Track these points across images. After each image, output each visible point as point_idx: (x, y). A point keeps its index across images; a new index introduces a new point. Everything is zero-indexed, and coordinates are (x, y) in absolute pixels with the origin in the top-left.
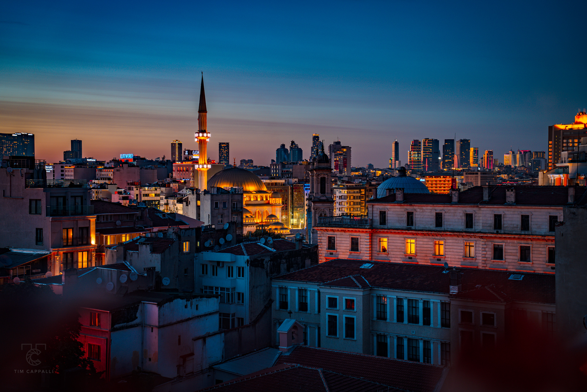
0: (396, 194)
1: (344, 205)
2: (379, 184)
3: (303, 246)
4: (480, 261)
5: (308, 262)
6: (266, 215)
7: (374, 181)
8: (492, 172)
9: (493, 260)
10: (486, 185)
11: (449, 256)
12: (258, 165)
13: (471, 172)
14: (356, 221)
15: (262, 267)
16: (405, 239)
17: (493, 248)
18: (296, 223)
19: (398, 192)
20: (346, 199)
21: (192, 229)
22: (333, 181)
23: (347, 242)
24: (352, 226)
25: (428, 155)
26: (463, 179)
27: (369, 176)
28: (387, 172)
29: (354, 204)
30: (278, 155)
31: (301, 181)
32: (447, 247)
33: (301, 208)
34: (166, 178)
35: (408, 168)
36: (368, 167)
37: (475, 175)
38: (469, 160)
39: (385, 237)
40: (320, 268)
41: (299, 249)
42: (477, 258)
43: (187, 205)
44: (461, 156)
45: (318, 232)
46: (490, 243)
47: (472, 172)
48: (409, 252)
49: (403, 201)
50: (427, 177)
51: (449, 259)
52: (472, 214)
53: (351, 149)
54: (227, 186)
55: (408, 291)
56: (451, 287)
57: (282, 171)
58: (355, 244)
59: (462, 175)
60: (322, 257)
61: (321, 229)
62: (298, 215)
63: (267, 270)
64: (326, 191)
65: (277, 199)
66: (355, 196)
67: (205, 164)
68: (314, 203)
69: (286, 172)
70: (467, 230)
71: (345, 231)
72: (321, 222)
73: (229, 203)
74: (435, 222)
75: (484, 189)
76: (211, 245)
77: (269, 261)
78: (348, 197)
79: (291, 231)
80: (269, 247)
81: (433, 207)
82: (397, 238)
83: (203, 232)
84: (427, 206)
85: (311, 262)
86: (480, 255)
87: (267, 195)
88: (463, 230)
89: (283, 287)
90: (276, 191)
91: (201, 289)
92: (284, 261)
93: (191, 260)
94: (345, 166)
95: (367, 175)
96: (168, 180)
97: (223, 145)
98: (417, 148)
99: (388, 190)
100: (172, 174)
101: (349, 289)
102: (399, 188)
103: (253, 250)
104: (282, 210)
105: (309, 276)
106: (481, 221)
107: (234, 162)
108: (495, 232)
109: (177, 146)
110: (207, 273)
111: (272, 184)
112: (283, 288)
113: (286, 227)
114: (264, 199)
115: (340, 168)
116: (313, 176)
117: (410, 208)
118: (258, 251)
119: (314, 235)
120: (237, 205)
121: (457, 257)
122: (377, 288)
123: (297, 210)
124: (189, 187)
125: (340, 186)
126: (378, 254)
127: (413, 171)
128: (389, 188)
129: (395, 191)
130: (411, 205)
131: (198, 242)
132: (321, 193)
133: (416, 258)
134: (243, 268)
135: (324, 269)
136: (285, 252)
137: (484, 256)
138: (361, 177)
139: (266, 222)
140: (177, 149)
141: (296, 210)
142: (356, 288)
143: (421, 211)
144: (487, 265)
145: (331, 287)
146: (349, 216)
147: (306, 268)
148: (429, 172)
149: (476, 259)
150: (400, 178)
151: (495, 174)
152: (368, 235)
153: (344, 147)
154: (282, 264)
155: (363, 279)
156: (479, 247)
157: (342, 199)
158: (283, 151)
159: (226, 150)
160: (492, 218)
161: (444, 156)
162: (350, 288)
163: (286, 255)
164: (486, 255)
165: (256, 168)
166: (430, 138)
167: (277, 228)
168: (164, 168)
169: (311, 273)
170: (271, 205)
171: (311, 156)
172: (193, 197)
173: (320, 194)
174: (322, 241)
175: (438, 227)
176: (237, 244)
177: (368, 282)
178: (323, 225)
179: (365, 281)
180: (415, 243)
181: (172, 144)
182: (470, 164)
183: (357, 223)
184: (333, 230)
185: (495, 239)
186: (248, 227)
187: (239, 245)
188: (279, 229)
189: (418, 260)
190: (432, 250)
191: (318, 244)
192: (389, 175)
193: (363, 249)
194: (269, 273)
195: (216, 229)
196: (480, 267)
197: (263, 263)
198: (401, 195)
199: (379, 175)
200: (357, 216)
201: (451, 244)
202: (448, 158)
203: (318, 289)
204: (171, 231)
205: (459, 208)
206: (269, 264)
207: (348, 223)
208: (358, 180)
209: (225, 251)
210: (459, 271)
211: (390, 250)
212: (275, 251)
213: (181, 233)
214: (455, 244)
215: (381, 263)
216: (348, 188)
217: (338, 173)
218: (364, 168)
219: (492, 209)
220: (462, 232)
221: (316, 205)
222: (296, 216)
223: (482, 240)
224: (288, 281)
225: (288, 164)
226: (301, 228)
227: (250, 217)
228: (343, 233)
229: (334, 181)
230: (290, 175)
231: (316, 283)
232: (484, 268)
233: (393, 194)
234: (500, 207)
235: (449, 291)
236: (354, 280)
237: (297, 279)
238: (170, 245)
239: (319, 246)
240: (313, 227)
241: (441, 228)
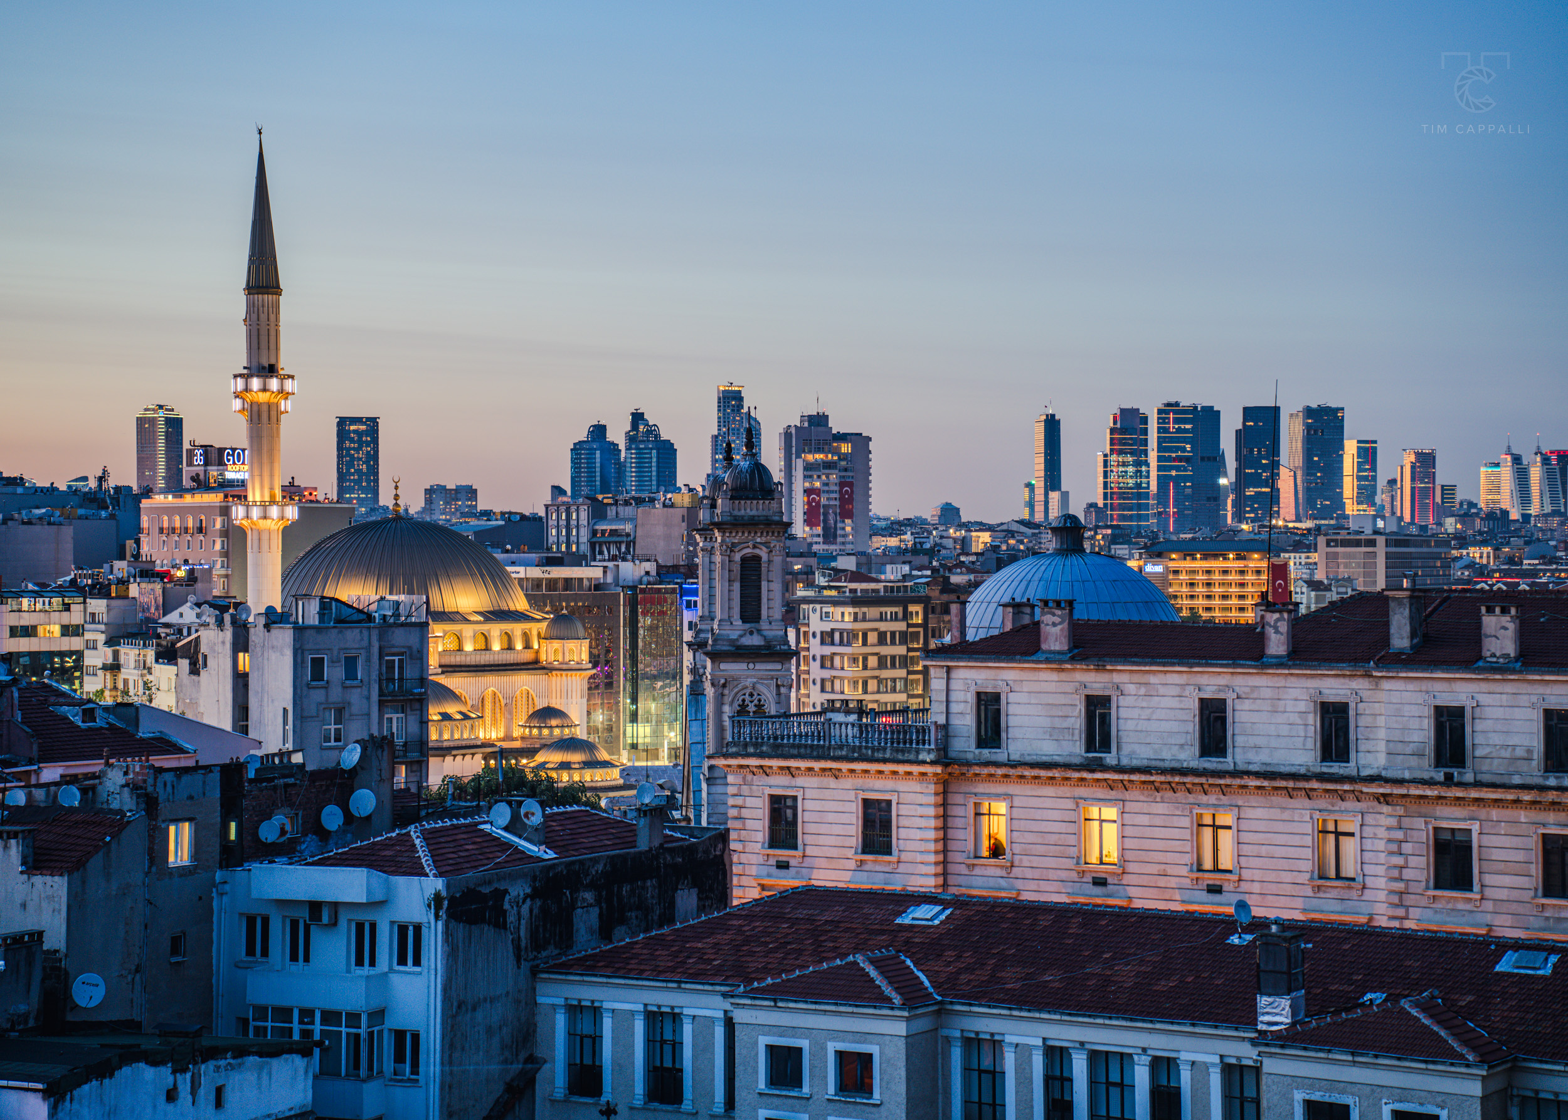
0: (1042, 626)
1: (842, 669)
2: (977, 585)
3: (667, 836)
4: (1382, 896)
5: (687, 900)
6: (525, 709)
7: (959, 570)
8: (1433, 535)
9: (1431, 893)
10: (1402, 589)
11: (1257, 875)
12: (497, 510)
13: (1348, 537)
14: (880, 734)
15: (499, 921)
16: (1077, 806)
17: (1431, 842)
18: (648, 740)
19: (1049, 616)
20: (849, 644)
21: (208, 768)
22: (798, 573)
23: (844, 818)
24: (864, 751)
25: (1177, 468)
26: (1315, 564)
27: (943, 552)
28: (1013, 537)
29: (882, 663)
30: (580, 468)
31: (668, 572)
32: (1245, 837)
33: (668, 681)
34: (109, 559)
35: (1097, 520)
36: (940, 517)
37: (1363, 549)
38: (1341, 487)
39: (998, 797)
40: (735, 922)
41: (651, 849)
42: (1369, 881)
43: (195, 671)
44: (1308, 474)
45: (731, 779)
46: (1419, 823)
47: (1352, 537)
48: (1094, 858)
49: (1070, 650)
50: (1174, 556)
51: (1256, 888)
52: (1347, 704)
53: (872, 446)
54: (366, 593)
55: (1090, 1016)
56: (1263, 1001)
57: (594, 533)
58: (878, 825)
59: (1312, 548)
60: (745, 881)
61: (741, 767)
62: (656, 707)
63: (519, 937)
64: (764, 612)
65: (571, 645)
66: (885, 633)
67: (273, 502)
68: (713, 662)
69: (610, 535)
70: (1325, 770)
71: (836, 774)
72: (739, 738)
73: (368, 660)
74: (1197, 735)
75: (1392, 604)
76: (288, 836)
77: (527, 896)
78: (856, 636)
79: (626, 772)
80: (526, 839)
81: (1189, 676)
82: (1049, 803)
83: (251, 781)
84: (1166, 672)
85: (699, 899)
86: (1381, 870)
87: (530, 630)
88: (1312, 769)
89: (583, 1003)
90: (564, 612)
91: (239, 1019)
92: (589, 896)
93: (200, 898)
94: (846, 513)
95: (932, 549)
96: (121, 567)
97: (352, 428)
98: (1135, 442)
99: (1010, 609)
100: (138, 542)
101: (850, 1009)
102: (1054, 601)
103: (462, 854)
104: (590, 689)
105: (689, 958)
106: (1382, 734)
107: (396, 497)
108: (1440, 776)
109: (161, 428)
110: (265, 953)
111: (552, 584)
112: (582, 1007)
113: (603, 755)
114: (519, 646)
115: (825, 521)
116: (711, 552)
117: (1096, 681)
118: (480, 857)
119: (714, 789)
120: (401, 668)
121: (1287, 877)
122: (963, 1004)
123: (654, 689)
124: (210, 598)
125: (826, 593)
126: (968, 866)
127: (1117, 532)
128: (1013, 599)
129: (1037, 610)
130: (1100, 669)
131: (233, 825)
132: (744, 619)
133: (1124, 882)
134: (418, 928)
135: (753, 929)
136: (591, 859)
137: (1396, 873)
138: (908, 556)
139: (523, 738)
140: (161, 444)
141: (647, 689)
142: (881, 1008)
143: (1143, 691)
144: (1407, 912)
145: (780, 1004)
146: (853, 713)
147: (678, 926)
148: (1182, 536)
149: (1364, 887)
150: (1059, 561)
151: (1446, 543)
152: (932, 788)
153: (842, 437)
154: (579, 911)
155: (908, 967)
156: (1375, 837)
157: (833, 643)
158: (598, 452)
159: (368, 445)
160: (1426, 721)
161: (1239, 471)
162: (857, 1006)
163: (597, 871)
164: (1405, 871)
165: (489, 520)
166: (1185, 402)
167: (569, 763)
168: (106, 518)
169: (700, 945)
170: (544, 668)
171: (710, 472)
172: (220, 640)
173: (740, 622)
174: (745, 813)
175: (1210, 756)
176: (394, 831)
177: (930, 982)
178: (751, 750)
179: (918, 977)
180: (1119, 822)
181: (140, 421)
182: (1342, 506)
183: (886, 739)
184: (788, 768)
185: (1438, 808)
186: (449, 759)
187: (404, 831)
188: (577, 766)
189: (1133, 892)
190: (1188, 849)
191: (730, 824)
192: (1022, 547)
193: (910, 846)
194: (526, 947)
195: (308, 768)
196: (1383, 922)
197: (502, 905)
198: (1059, 627)
199: (981, 546)
200: (893, 712)
201: (1261, 825)
202: (1256, 481)
203: (726, 1012)
204: (115, 778)
205: (1292, 679)
206: (525, 909)
207: (850, 740)
208: (899, 566)
209: (344, 857)
210: (1293, 937)
211: (1017, 848)
212: (551, 855)
213: (160, 785)
214: (1280, 827)
215: (983, 901)
216: (856, 600)
217: (821, 540)
218: (924, 521)
219: (1424, 686)
220: (1306, 777)
221: (723, 666)
222: (648, 712)
223: (1386, 809)
224: (604, 980)
225: (616, 503)
226: (666, 763)
227: (458, 717)
228: (831, 782)
229: (800, 572)
230: (623, 549)
231: (718, 988)
232: (1396, 924)
233: (1028, 625)
234: (1458, 676)
235: (1256, 1019)
236: (873, 973)
237: (642, 971)
238: (108, 839)
239: (733, 835)
240: (709, 757)
241: (1222, 760)
